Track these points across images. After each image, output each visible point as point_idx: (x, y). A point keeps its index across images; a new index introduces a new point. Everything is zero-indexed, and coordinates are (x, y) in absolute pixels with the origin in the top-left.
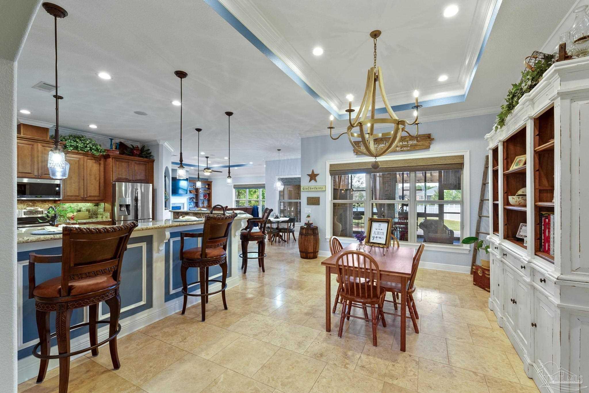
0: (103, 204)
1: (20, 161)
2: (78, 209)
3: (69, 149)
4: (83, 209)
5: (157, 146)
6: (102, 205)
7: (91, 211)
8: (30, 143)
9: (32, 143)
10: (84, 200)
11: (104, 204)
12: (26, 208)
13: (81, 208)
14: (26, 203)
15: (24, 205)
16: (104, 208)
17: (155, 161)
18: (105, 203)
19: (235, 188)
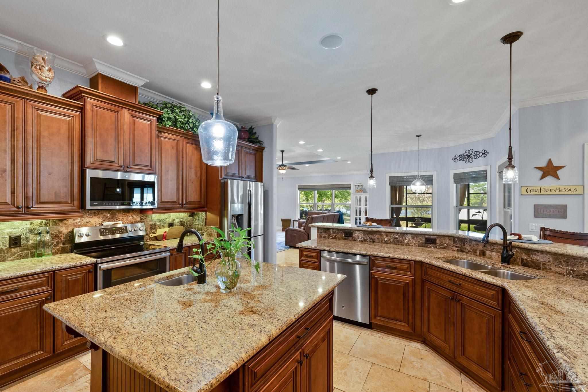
0: (204, 213)
1: (98, 139)
2: (170, 222)
3: (167, 123)
4: (177, 221)
5: (270, 126)
6: (202, 215)
7: (185, 224)
8: (113, 108)
9: (117, 109)
10: (181, 208)
11: (206, 214)
12: (103, 223)
13: (174, 220)
14: (102, 214)
15: (99, 218)
16: (206, 219)
17: (265, 149)
18: (206, 211)
19: (299, 189)
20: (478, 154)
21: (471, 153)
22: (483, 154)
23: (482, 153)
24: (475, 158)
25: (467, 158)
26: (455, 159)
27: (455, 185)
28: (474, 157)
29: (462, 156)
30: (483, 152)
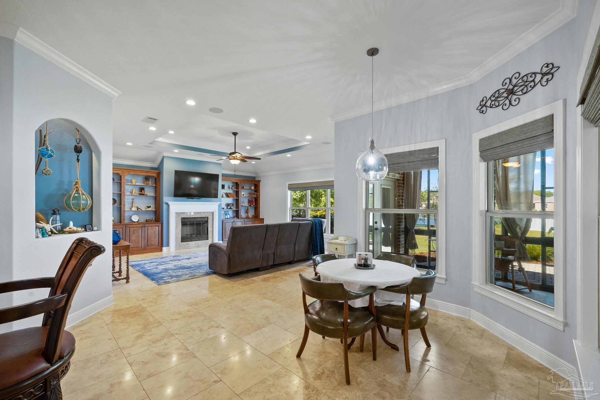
19: (290, 189)
20: (531, 79)
21: (514, 81)
22: (544, 75)
23: (541, 73)
24: (525, 91)
25: (507, 98)
26: (482, 107)
27: (483, 165)
28: (522, 90)
29: (497, 95)
30: (545, 70)
